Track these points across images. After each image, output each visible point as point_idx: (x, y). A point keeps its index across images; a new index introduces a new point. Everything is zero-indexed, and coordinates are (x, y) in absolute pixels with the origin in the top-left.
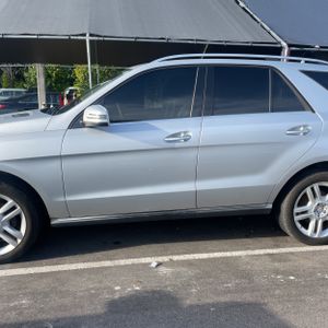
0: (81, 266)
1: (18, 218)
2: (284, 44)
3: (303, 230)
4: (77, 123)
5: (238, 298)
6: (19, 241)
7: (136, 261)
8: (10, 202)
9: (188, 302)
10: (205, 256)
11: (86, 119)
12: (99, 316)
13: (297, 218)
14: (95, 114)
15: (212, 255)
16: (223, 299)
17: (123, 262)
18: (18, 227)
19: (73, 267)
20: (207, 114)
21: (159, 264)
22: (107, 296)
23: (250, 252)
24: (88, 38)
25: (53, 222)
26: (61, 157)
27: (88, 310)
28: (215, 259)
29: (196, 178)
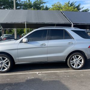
0: (21, 73)
1: (8, 62)
2: (72, 23)
3: (73, 66)
4: (21, 42)
5: (55, 80)
6: (8, 68)
7: (34, 73)
8: (7, 59)
9: (44, 80)
10: (50, 72)
11: (23, 41)
12: (24, 82)
13: (71, 63)
14: (25, 40)
15: (51, 72)
16: (51, 80)
17: (31, 73)
18: (8, 65)
19: (20, 73)
20: (49, 40)
21: (39, 73)
22: (26, 79)
23: (60, 71)
24: (26, 23)
25: (16, 64)
26: (18, 49)
27: (22, 81)
28: (52, 72)
29: (47, 54)
